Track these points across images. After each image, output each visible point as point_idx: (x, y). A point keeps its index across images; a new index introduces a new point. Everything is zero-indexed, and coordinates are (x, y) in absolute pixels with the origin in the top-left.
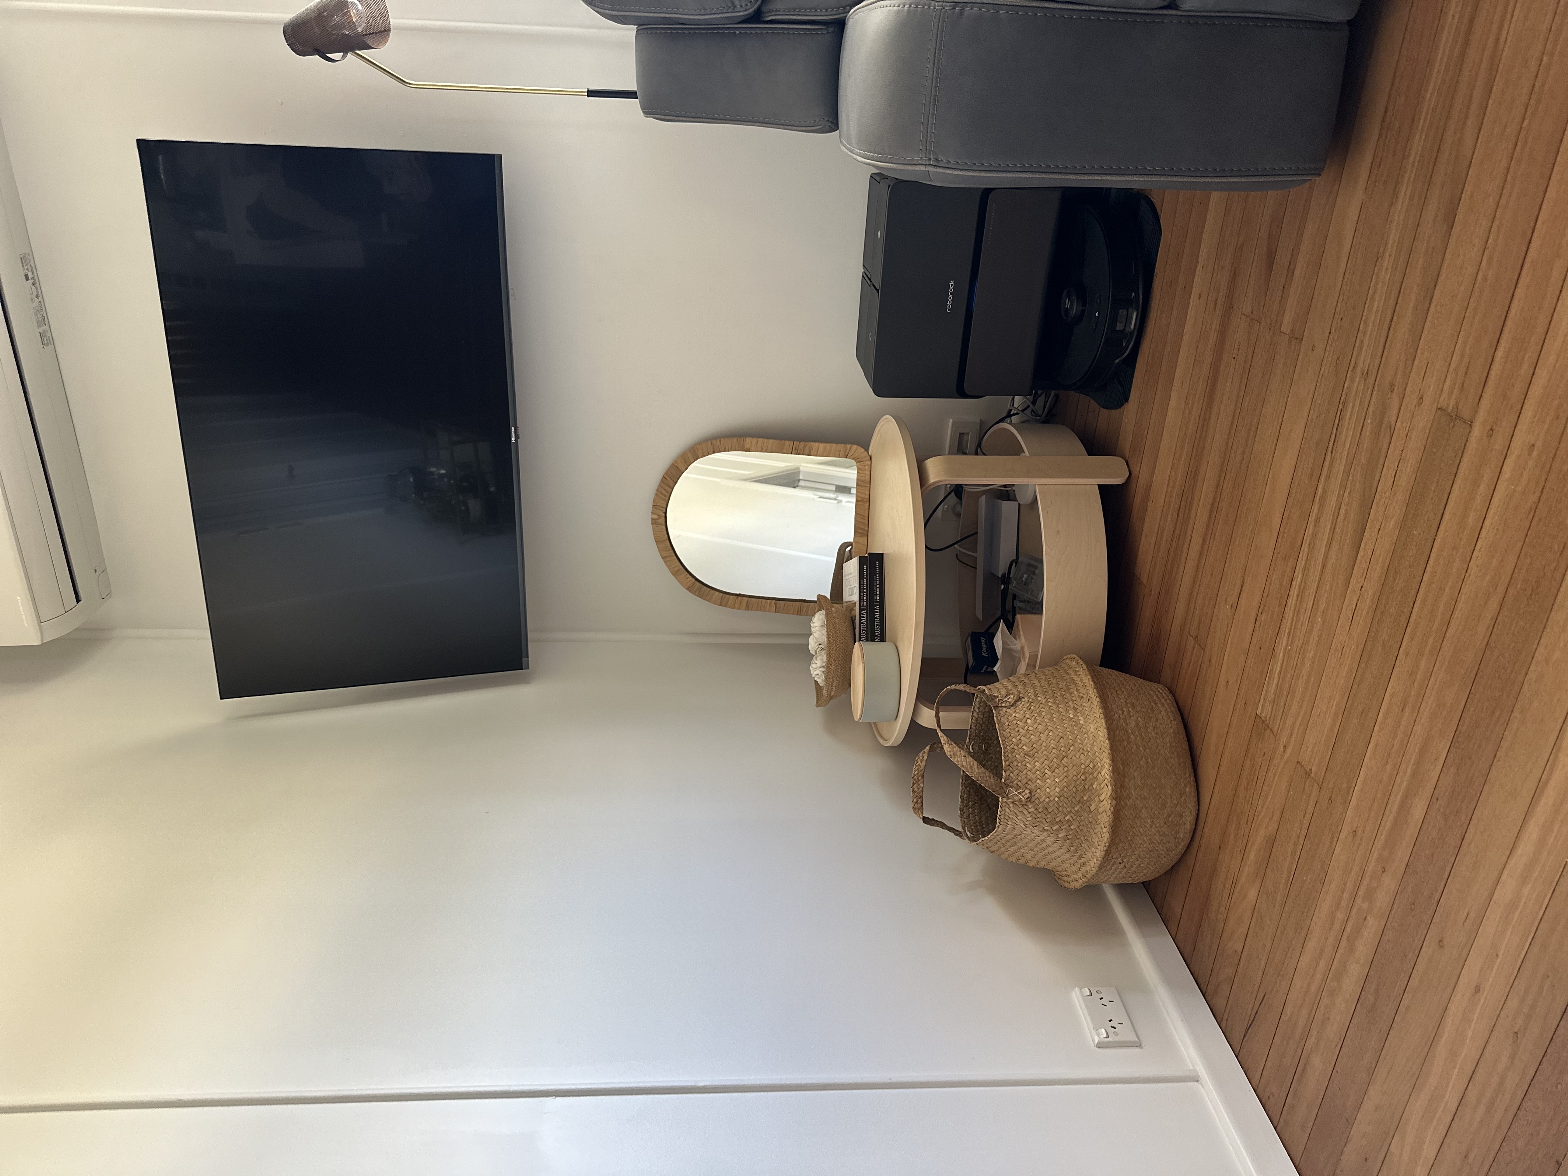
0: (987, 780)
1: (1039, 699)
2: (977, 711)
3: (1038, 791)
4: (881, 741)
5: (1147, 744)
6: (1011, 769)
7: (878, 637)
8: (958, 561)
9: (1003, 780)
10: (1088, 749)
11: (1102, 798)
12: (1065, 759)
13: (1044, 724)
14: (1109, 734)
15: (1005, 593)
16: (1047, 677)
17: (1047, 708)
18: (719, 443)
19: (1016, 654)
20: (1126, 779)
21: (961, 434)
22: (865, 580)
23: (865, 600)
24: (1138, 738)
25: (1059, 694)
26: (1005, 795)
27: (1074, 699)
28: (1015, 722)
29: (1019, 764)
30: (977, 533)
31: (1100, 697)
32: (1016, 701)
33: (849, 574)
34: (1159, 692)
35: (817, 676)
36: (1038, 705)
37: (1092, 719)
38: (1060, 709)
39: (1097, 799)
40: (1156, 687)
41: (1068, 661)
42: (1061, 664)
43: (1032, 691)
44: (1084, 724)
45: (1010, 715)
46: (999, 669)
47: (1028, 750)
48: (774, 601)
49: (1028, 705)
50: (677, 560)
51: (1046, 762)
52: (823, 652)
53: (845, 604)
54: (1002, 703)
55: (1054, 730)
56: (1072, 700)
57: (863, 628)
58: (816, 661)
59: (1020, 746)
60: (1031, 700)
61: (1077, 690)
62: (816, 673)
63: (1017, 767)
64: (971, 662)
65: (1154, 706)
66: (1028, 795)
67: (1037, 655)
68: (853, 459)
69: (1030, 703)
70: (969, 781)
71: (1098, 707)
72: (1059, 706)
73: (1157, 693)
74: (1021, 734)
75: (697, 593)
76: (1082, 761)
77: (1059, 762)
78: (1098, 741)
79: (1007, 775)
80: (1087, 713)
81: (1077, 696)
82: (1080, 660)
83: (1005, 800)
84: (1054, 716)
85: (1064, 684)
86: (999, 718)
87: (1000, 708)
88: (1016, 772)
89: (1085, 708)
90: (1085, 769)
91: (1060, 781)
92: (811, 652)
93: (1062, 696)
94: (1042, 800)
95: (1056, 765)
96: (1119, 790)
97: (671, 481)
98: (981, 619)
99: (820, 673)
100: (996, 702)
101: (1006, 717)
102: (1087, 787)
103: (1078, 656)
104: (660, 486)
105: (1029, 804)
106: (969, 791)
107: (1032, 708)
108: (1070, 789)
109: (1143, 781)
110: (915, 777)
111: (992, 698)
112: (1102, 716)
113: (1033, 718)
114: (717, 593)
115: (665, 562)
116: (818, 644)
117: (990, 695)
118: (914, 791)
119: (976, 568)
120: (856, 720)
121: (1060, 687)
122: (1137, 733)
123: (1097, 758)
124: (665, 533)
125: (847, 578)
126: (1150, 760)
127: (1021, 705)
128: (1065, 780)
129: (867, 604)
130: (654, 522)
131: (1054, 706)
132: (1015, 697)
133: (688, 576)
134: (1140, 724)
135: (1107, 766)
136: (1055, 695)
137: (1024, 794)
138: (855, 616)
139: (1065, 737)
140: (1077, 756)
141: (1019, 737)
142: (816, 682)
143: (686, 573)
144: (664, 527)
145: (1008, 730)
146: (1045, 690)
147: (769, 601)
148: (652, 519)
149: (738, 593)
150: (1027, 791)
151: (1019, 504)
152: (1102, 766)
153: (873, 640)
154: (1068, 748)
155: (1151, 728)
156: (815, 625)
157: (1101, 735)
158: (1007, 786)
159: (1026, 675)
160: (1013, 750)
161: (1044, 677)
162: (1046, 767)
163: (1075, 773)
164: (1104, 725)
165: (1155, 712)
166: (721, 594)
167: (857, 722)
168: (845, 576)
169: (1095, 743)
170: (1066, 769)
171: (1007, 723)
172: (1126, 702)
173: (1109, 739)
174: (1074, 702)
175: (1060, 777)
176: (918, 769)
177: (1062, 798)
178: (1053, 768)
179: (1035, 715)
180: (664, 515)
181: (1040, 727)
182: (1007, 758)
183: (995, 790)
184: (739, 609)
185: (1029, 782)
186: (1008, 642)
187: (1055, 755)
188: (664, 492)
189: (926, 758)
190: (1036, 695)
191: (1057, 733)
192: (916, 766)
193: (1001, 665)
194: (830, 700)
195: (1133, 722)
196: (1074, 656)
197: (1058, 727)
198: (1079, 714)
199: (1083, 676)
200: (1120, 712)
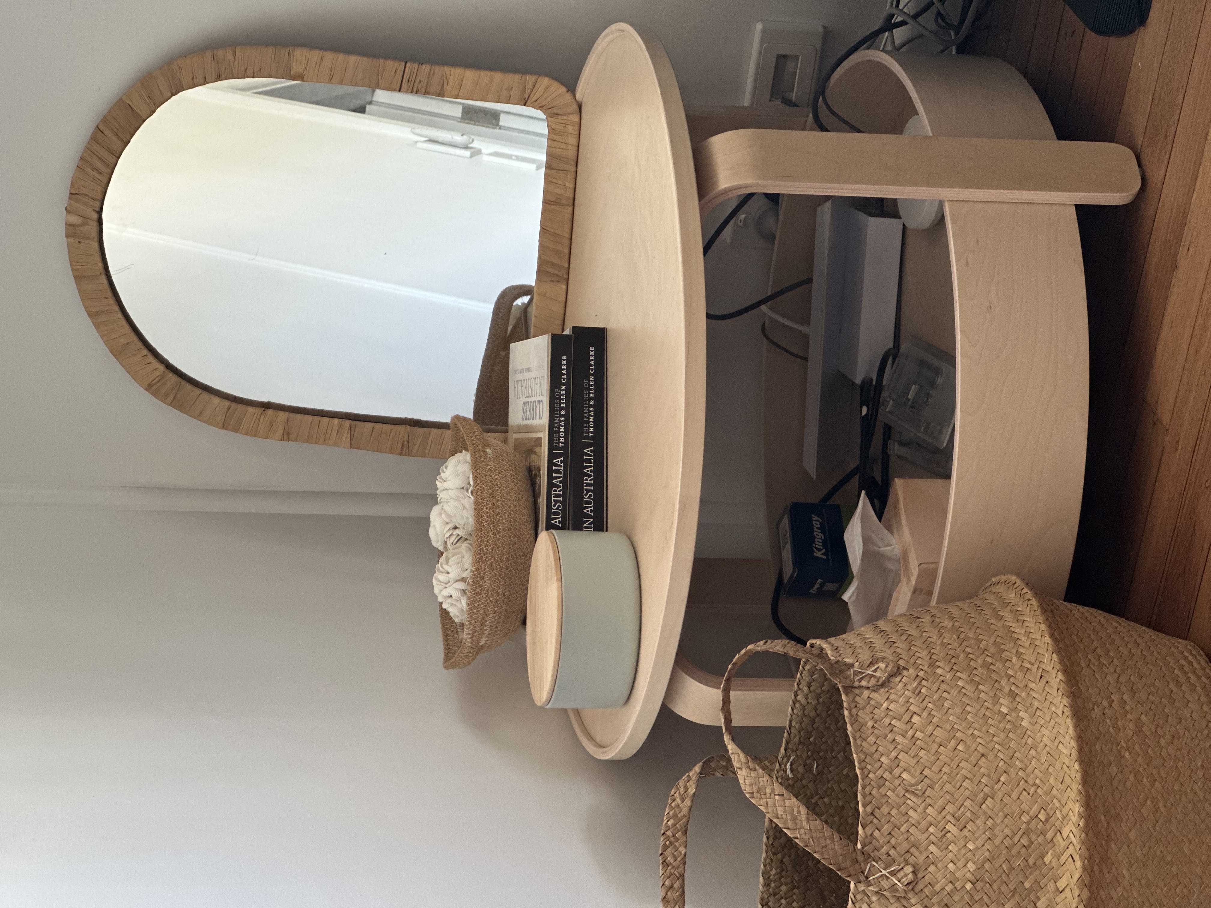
0: (826, 846)
1: (939, 671)
2: (805, 689)
3: (932, 868)
4: (591, 748)
5: (1159, 773)
6: (875, 821)
7: (589, 516)
8: (765, 340)
9: (859, 846)
10: (1038, 781)
11: (1061, 884)
12: (989, 801)
13: (948, 727)
14: (1080, 750)
15: (868, 423)
16: (957, 624)
17: (954, 692)
18: (231, 58)
19: (890, 566)
20: (1113, 846)
21: (782, 59)
22: (563, 387)
23: (562, 434)
24: (1140, 760)
25: (980, 661)
26: (862, 878)
27: (1010, 672)
28: (887, 721)
29: (894, 812)
30: (810, 281)
31: (1066, 671)
32: (891, 676)
33: (522, 371)
34: (1186, 658)
35: (449, 600)
36: (937, 684)
37: (1048, 718)
38: (982, 695)
39: (1051, 887)
40: (1181, 648)
41: (1000, 589)
42: (986, 596)
43: (924, 654)
44: (1030, 727)
45: (878, 706)
46: (854, 598)
47: (913, 781)
48: (348, 423)
49: (915, 684)
50: (124, 322)
51: (950, 808)
52: (464, 546)
53: (513, 436)
54: (862, 679)
55: (969, 741)
56: (1007, 674)
57: (557, 496)
58: (446, 567)
59: (897, 772)
60: (921, 674)
61: (1019, 655)
62: (445, 593)
63: (887, 818)
64: (789, 570)
65: (1175, 690)
66: (910, 877)
67: (936, 571)
68: (541, 108)
69: (918, 680)
70: (783, 840)
71: (1060, 693)
72: (980, 687)
73: (1183, 662)
74: (899, 747)
75: (171, 398)
76: (1024, 807)
77: (977, 808)
78: (1058, 765)
79: (869, 833)
80: (1036, 704)
81: (1017, 666)
82: (1025, 590)
83: (861, 887)
84: (968, 708)
85: (992, 640)
86: (854, 711)
87: (857, 691)
88: (886, 828)
89: (1034, 694)
90: (1028, 823)
91: (977, 848)
92: (434, 544)
93: (987, 666)
94: (938, 888)
95: (968, 814)
96: (1096, 868)
97: (114, 139)
98: (813, 474)
99: (455, 594)
100: (847, 678)
101: (868, 709)
102: (1031, 861)
103: (1022, 580)
104: (88, 149)
105: (910, 895)
106: (782, 862)
107: (923, 691)
108: (997, 865)
109: (1145, 850)
110: (669, 833)
111: (840, 668)
112: (1068, 712)
113: (925, 714)
114: (216, 400)
115: (97, 326)
116: (450, 526)
117: (838, 662)
118: (665, 864)
119: (806, 359)
120: (539, 703)
121: (983, 645)
122: (1137, 747)
123: (1055, 801)
124: (98, 259)
125: (520, 377)
126: (1161, 805)
127: (901, 685)
128: (987, 846)
129: (566, 442)
130: (72, 231)
131: (970, 689)
132: (890, 667)
133: (151, 358)
134: (1145, 729)
135: (1074, 818)
136: (972, 663)
137: (901, 874)
138: (539, 469)
139: (991, 756)
140: (1014, 795)
141: (894, 754)
142: (445, 613)
143: (145, 352)
144: (96, 245)
145: (872, 739)
146: (951, 652)
147: (336, 421)
148: (69, 225)
149: (265, 400)
150: (909, 869)
151: (904, 225)
152: (1064, 818)
153: (578, 527)
154: (995, 777)
155: (1168, 737)
156: (446, 485)
157: (1064, 751)
158: (868, 857)
159: (913, 617)
160: (882, 781)
161: (948, 624)
162: (949, 817)
163: (1007, 831)
164: (1071, 731)
165: (1177, 704)
166: (227, 403)
167: (541, 708)
168: (516, 372)
169: (1051, 769)
170: (990, 823)
171: (870, 724)
172: (1117, 681)
173: (1081, 761)
174: (1012, 680)
175: (977, 839)
176: (675, 815)
177: (979, 885)
178: (963, 821)
179: (930, 705)
180: (95, 216)
181: (938, 732)
182: (868, 799)
183: (843, 865)
184: (266, 438)
185: (913, 850)
186: (874, 537)
187: (967, 793)
188: (99, 165)
189: (692, 790)
190: (933, 664)
191: (974, 746)
192: (672, 808)
193: (858, 588)
194: (477, 654)
195: (1131, 725)
196: (1014, 578)
197: (976, 732)
198: (1020, 707)
199: (1032, 625)
200: (1105, 703)
